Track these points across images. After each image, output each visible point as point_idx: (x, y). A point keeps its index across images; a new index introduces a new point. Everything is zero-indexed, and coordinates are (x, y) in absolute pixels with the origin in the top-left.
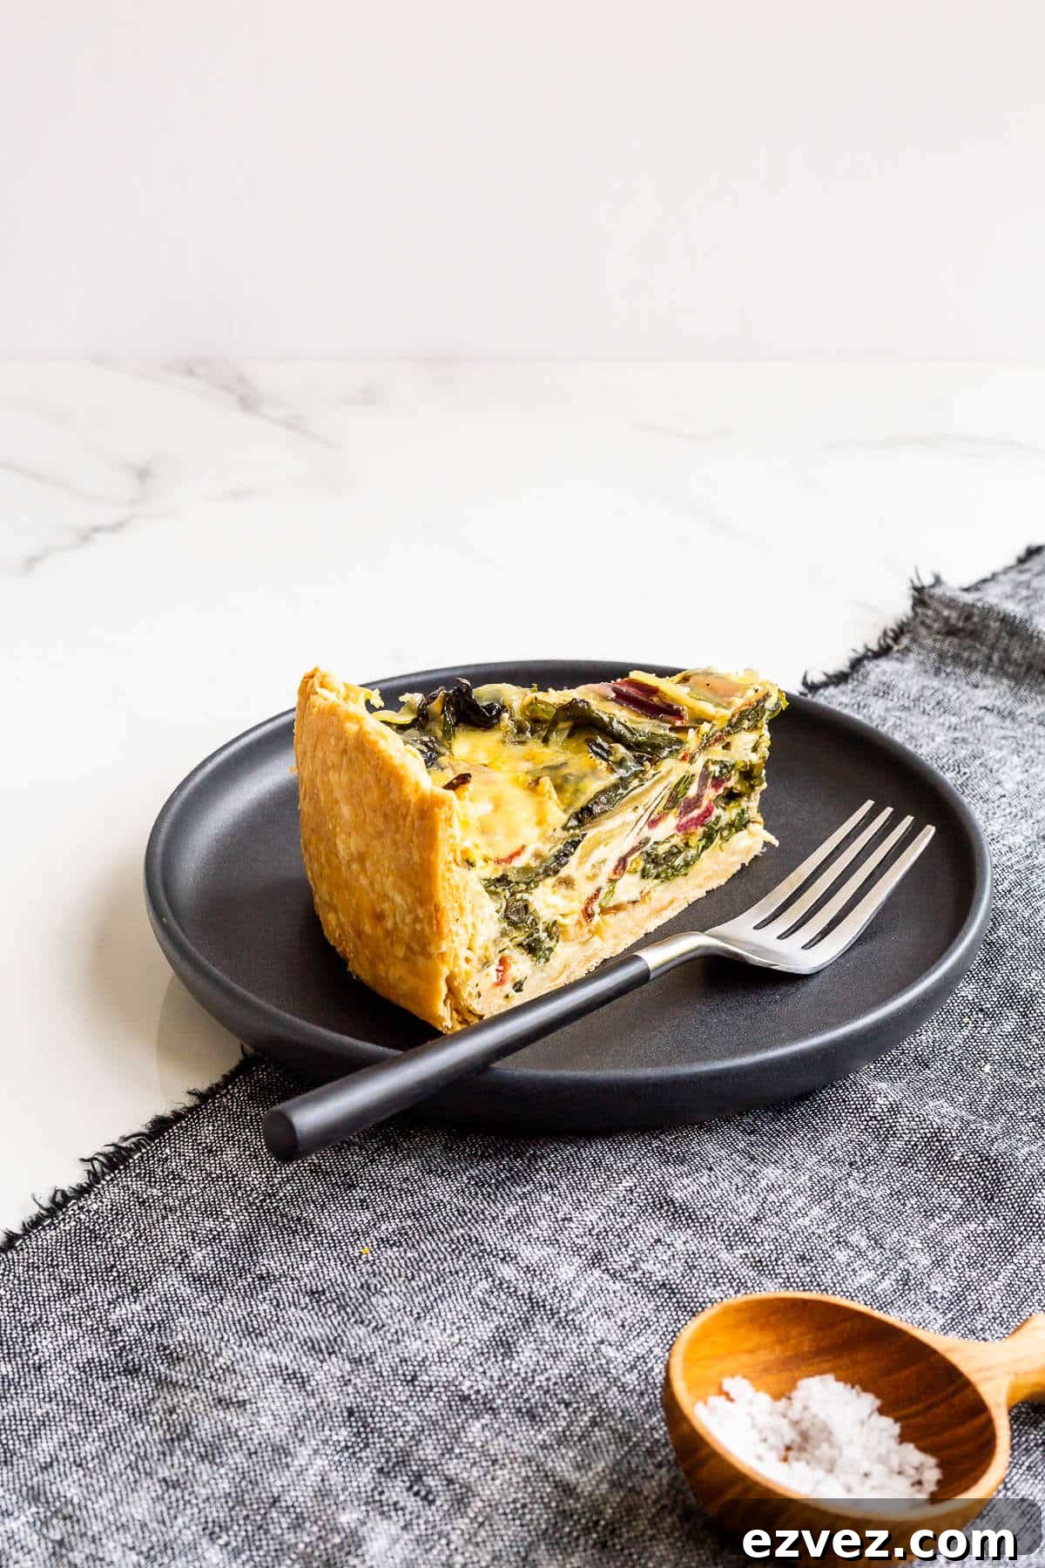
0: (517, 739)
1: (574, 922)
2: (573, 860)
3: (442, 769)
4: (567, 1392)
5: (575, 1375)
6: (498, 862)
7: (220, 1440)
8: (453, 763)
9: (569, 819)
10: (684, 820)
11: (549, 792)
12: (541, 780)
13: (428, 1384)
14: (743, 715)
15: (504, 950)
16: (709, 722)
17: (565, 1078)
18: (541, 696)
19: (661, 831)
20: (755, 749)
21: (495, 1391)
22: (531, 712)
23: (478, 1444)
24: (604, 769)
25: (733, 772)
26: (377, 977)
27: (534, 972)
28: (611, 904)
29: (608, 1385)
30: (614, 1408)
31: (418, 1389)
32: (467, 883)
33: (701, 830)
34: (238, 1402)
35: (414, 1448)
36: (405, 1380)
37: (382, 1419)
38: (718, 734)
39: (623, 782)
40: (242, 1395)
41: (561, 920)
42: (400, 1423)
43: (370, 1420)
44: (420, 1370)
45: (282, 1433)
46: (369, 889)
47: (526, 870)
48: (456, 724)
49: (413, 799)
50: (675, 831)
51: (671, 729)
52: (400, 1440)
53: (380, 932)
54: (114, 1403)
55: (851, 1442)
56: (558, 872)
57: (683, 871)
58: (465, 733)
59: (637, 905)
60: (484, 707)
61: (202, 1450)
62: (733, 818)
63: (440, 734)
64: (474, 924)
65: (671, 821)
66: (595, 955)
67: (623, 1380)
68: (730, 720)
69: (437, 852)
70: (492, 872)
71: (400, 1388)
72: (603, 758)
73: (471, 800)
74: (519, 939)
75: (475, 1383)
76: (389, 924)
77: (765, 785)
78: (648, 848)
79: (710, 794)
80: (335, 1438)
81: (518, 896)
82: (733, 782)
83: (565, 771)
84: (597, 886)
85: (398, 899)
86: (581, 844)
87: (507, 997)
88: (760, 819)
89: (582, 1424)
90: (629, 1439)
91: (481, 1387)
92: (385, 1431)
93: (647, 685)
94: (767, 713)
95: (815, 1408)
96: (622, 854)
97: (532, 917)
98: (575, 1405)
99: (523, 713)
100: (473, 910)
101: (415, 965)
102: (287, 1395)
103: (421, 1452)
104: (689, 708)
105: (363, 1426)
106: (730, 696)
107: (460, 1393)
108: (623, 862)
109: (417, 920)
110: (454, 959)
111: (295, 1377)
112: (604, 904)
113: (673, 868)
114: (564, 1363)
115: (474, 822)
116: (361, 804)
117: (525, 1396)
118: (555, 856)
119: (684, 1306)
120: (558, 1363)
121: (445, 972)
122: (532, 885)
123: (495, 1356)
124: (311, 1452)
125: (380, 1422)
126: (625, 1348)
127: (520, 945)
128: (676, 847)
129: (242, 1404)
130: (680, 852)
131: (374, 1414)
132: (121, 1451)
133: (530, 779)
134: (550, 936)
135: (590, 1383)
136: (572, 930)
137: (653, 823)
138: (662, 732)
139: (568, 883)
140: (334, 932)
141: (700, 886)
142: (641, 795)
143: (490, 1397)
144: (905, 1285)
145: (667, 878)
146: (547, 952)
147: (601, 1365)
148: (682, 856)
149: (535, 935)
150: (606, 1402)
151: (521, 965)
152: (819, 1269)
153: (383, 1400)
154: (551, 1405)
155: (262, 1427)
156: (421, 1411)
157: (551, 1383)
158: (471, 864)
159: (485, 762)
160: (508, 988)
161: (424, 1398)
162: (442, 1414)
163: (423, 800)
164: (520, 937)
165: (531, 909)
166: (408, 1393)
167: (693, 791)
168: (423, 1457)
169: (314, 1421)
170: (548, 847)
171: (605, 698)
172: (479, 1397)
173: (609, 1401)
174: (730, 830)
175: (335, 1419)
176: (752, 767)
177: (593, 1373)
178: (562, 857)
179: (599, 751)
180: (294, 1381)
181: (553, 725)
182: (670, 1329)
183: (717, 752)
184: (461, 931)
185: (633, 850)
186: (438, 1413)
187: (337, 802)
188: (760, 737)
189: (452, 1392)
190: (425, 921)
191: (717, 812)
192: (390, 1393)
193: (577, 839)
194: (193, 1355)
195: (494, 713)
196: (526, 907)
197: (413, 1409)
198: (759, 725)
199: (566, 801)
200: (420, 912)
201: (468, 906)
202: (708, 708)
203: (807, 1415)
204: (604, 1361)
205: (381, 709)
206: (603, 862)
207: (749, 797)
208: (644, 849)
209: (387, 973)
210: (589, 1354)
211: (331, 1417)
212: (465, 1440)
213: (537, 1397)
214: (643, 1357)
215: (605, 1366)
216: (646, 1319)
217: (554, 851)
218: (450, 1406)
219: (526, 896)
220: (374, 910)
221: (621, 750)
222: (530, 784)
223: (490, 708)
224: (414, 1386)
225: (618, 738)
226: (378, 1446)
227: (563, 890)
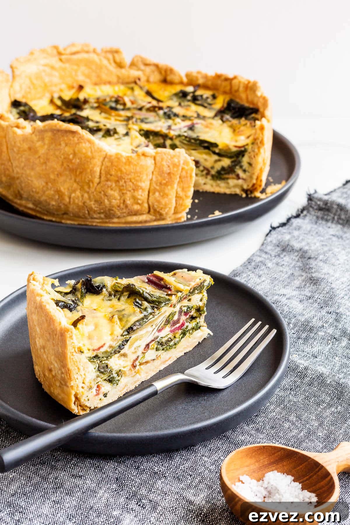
0: (109, 299)
1: (128, 369)
2: (126, 347)
3: (78, 311)
4: (191, 472)
5: (193, 466)
6: (94, 350)
7: (73, 488)
8: (83, 309)
9: (123, 332)
10: (173, 328)
11: (116, 321)
12: (114, 316)
13: (143, 469)
14: (195, 289)
15: (98, 382)
16: (181, 292)
17: (115, 436)
18: (119, 281)
19: (163, 334)
20: (201, 300)
21: (166, 471)
22: (115, 288)
23: (160, 488)
24: (138, 312)
25: (192, 309)
26: (51, 392)
27: (112, 389)
28: (144, 361)
29: (205, 470)
30: (207, 477)
31: (140, 471)
32: (80, 360)
33: (180, 331)
34: (79, 476)
35: (139, 490)
36: (135, 468)
37: (128, 481)
38: (185, 296)
39: (146, 317)
40: (80, 474)
41: (122, 369)
42: (134, 483)
43: (124, 482)
44: (140, 465)
45: (94, 486)
46: (46, 359)
47: (106, 352)
48: (86, 293)
49: (58, 329)
50: (170, 333)
51: (166, 295)
52: (134, 488)
53: (51, 376)
54: (36, 474)
55: (285, 492)
56: (120, 351)
57: (174, 347)
58: (89, 296)
59: (155, 361)
60: (96, 286)
61: (67, 491)
62: (194, 326)
63: (79, 296)
64: (85, 374)
65: (168, 329)
66: (138, 381)
67: (210, 468)
68: (190, 291)
69: (67, 349)
70: (92, 354)
71: (134, 471)
72: (139, 307)
73: (86, 325)
74: (105, 378)
75: (159, 468)
76: (54, 373)
77: (206, 313)
78: (158, 340)
79: (183, 318)
80: (112, 487)
81: (103, 362)
82: (193, 313)
83: (123, 313)
84: (137, 355)
85: (56, 365)
86: (129, 341)
87: (101, 399)
88: (205, 325)
89: (196, 482)
90: (212, 488)
91: (161, 470)
92: (129, 485)
93: (160, 277)
94: (205, 287)
95: (272, 482)
96: (147, 343)
97: (110, 369)
98: (193, 476)
99: (112, 288)
100: (84, 370)
101: (63, 389)
102: (96, 473)
103: (141, 492)
104: (174, 286)
105: (121, 484)
106: (190, 282)
107: (154, 472)
108: (148, 346)
109: (62, 373)
110: (77, 387)
111: (98, 468)
112: (141, 362)
113: (169, 346)
114: (190, 462)
115: (86, 335)
116: (42, 328)
117: (176, 472)
118: (119, 346)
119: (232, 442)
120: (188, 462)
121: (73, 393)
122: (109, 357)
123: (166, 460)
124: (104, 492)
125: (127, 482)
126: (211, 457)
127: (105, 380)
128: (170, 338)
129: (80, 477)
130: (172, 340)
131: (125, 480)
132: (39, 491)
133: (110, 316)
134: (118, 375)
135: (199, 469)
136: (127, 372)
137: (159, 331)
138: (163, 296)
139: (125, 355)
140: (37, 374)
141: (182, 351)
142: (153, 321)
143: (164, 473)
144: (309, 434)
145: (167, 350)
146: (117, 381)
147: (202, 463)
148: (173, 341)
149: (111, 376)
150: (204, 475)
151: (106, 387)
152: (278, 431)
153: (128, 475)
154: (185, 475)
155: (87, 484)
156: (141, 478)
157: (185, 469)
158: (82, 352)
159: (95, 308)
160: (101, 396)
161: (142, 474)
162: (148, 479)
163: (61, 329)
164: (105, 377)
165: (109, 366)
166: (136, 472)
167: (176, 318)
168: (141, 493)
169: (105, 482)
170: (115, 343)
171: (144, 282)
172: (161, 473)
173: (205, 475)
174: (193, 330)
175: (112, 481)
176: (200, 307)
177: (200, 466)
178: (121, 347)
179: (137, 304)
180: (98, 469)
181: (122, 293)
182: (227, 450)
183: (185, 303)
184: (79, 378)
185: (153, 341)
186: (147, 478)
187: (35, 326)
188: (203, 296)
189: (151, 471)
190: (65, 374)
191: (186, 324)
192: (130, 473)
193: (127, 339)
194: (63, 459)
195: (100, 289)
196: (107, 366)
197: (138, 478)
198: (202, 292)
199: (123, 325)
200: (63, 370)
201: (81, 368)
202: (181, 287)
203: (269, 485)
204: (203, 462)
205: (58, 286)
206: (139, 346)
207: (200, 318)
208: (156, 340)
209: (54, 391)
210: (198, 460)
211: (110, 481)
212: (156, 487)
213: (180, 473)
214: (217, 460)
215: (204, 464)
216: (219, 447)
217: (118, 344)
218: (151, 476)
219: (106, 362)
220: (48, 368)
221: (146, 304)
222: (110, 318)
223: (99, 286)
224: (138, 470)
225: (146, 299)
226: (126, 490)
227: (123, 358)
